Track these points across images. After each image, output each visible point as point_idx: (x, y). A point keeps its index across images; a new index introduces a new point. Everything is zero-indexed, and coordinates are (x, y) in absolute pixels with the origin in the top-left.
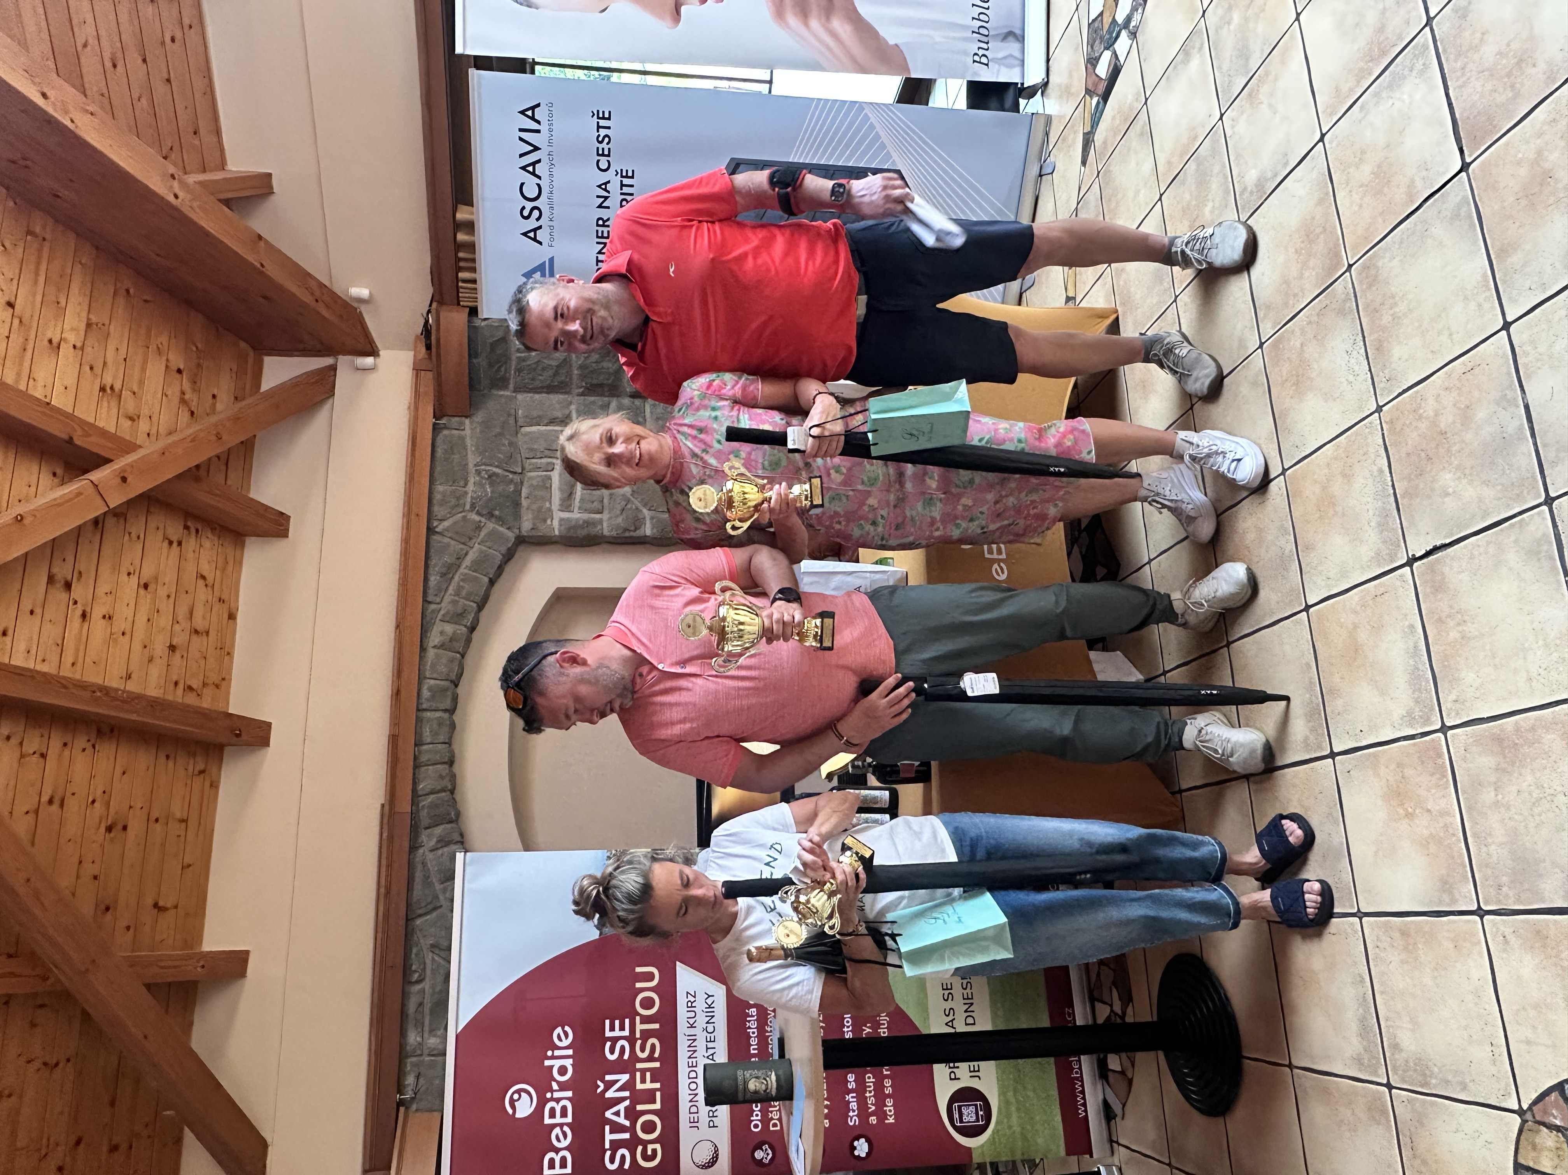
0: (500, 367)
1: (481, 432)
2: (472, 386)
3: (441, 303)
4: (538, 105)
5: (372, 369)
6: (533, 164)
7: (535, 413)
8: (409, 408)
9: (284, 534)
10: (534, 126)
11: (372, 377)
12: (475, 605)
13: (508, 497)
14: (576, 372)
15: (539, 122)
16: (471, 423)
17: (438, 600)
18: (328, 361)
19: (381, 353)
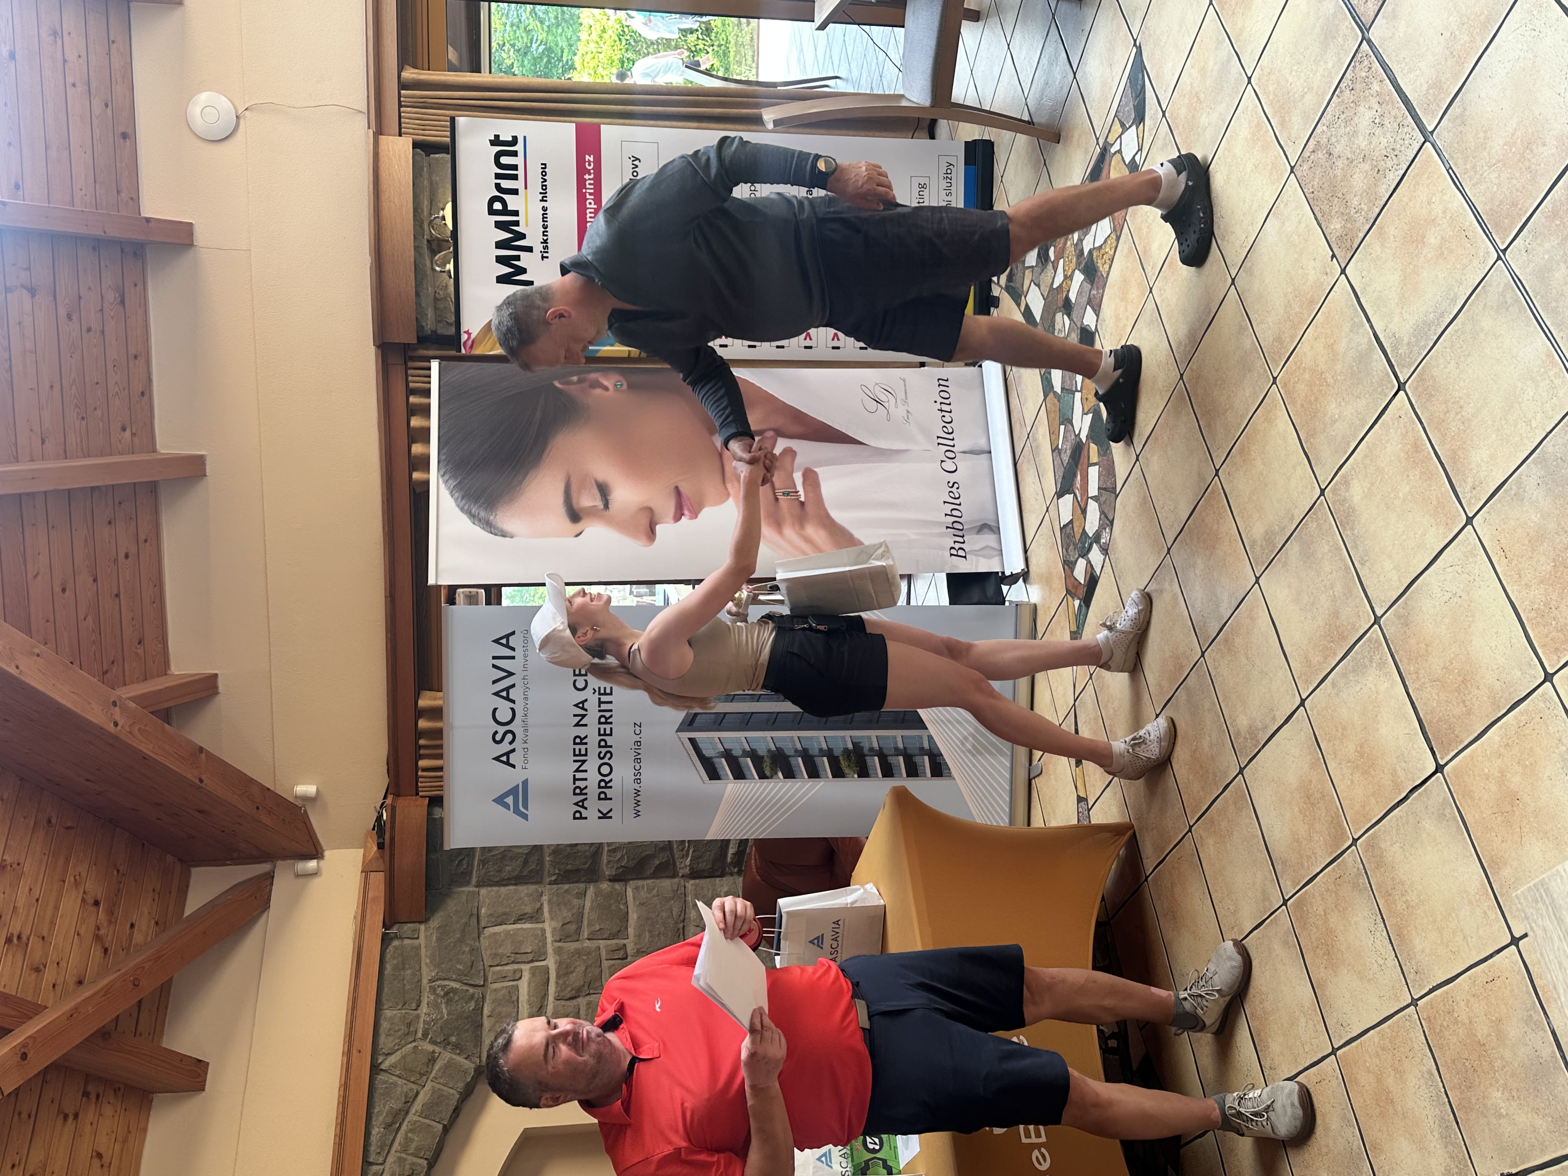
0: (461, 860)
1: (438, 939)
2: (428, 886)
3: (397, 795)
4: (513, 633)
5: (315, 874)
6: (507, 689)
7: (501, 910)
8: (355, 917)
9: (200, 1087)
10: (508, 652)
11: (316, 882)
12: (425, 1163)
13: (467, 1018)
14: (548, 859)
15: (513, 649)
16: (426, 929)
17: (381, 1160)
18: (265, 867)
19: (327, 854)
